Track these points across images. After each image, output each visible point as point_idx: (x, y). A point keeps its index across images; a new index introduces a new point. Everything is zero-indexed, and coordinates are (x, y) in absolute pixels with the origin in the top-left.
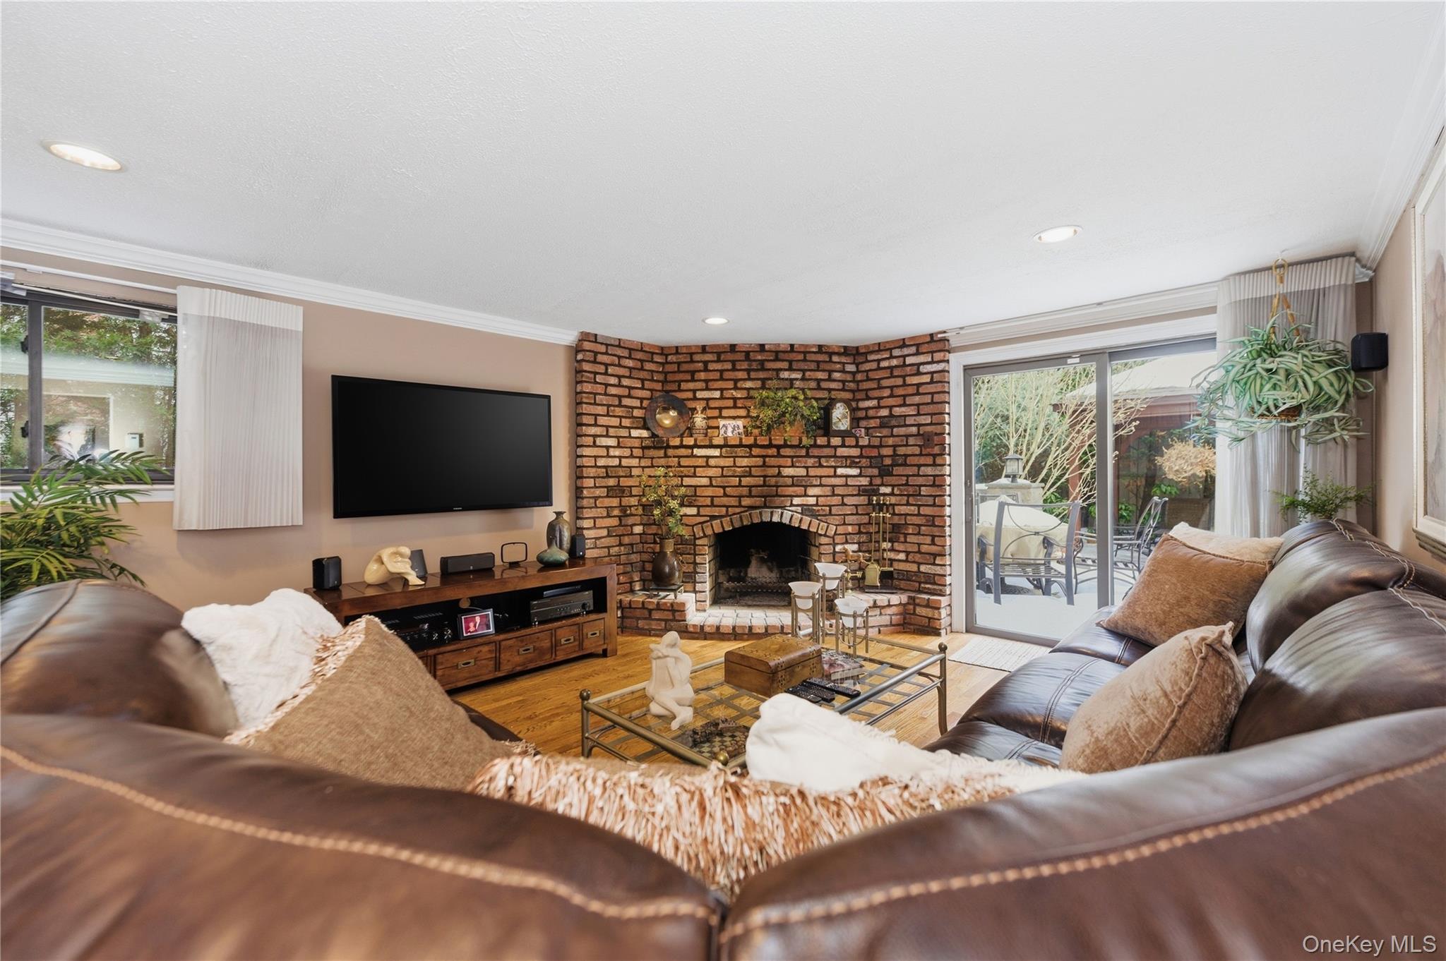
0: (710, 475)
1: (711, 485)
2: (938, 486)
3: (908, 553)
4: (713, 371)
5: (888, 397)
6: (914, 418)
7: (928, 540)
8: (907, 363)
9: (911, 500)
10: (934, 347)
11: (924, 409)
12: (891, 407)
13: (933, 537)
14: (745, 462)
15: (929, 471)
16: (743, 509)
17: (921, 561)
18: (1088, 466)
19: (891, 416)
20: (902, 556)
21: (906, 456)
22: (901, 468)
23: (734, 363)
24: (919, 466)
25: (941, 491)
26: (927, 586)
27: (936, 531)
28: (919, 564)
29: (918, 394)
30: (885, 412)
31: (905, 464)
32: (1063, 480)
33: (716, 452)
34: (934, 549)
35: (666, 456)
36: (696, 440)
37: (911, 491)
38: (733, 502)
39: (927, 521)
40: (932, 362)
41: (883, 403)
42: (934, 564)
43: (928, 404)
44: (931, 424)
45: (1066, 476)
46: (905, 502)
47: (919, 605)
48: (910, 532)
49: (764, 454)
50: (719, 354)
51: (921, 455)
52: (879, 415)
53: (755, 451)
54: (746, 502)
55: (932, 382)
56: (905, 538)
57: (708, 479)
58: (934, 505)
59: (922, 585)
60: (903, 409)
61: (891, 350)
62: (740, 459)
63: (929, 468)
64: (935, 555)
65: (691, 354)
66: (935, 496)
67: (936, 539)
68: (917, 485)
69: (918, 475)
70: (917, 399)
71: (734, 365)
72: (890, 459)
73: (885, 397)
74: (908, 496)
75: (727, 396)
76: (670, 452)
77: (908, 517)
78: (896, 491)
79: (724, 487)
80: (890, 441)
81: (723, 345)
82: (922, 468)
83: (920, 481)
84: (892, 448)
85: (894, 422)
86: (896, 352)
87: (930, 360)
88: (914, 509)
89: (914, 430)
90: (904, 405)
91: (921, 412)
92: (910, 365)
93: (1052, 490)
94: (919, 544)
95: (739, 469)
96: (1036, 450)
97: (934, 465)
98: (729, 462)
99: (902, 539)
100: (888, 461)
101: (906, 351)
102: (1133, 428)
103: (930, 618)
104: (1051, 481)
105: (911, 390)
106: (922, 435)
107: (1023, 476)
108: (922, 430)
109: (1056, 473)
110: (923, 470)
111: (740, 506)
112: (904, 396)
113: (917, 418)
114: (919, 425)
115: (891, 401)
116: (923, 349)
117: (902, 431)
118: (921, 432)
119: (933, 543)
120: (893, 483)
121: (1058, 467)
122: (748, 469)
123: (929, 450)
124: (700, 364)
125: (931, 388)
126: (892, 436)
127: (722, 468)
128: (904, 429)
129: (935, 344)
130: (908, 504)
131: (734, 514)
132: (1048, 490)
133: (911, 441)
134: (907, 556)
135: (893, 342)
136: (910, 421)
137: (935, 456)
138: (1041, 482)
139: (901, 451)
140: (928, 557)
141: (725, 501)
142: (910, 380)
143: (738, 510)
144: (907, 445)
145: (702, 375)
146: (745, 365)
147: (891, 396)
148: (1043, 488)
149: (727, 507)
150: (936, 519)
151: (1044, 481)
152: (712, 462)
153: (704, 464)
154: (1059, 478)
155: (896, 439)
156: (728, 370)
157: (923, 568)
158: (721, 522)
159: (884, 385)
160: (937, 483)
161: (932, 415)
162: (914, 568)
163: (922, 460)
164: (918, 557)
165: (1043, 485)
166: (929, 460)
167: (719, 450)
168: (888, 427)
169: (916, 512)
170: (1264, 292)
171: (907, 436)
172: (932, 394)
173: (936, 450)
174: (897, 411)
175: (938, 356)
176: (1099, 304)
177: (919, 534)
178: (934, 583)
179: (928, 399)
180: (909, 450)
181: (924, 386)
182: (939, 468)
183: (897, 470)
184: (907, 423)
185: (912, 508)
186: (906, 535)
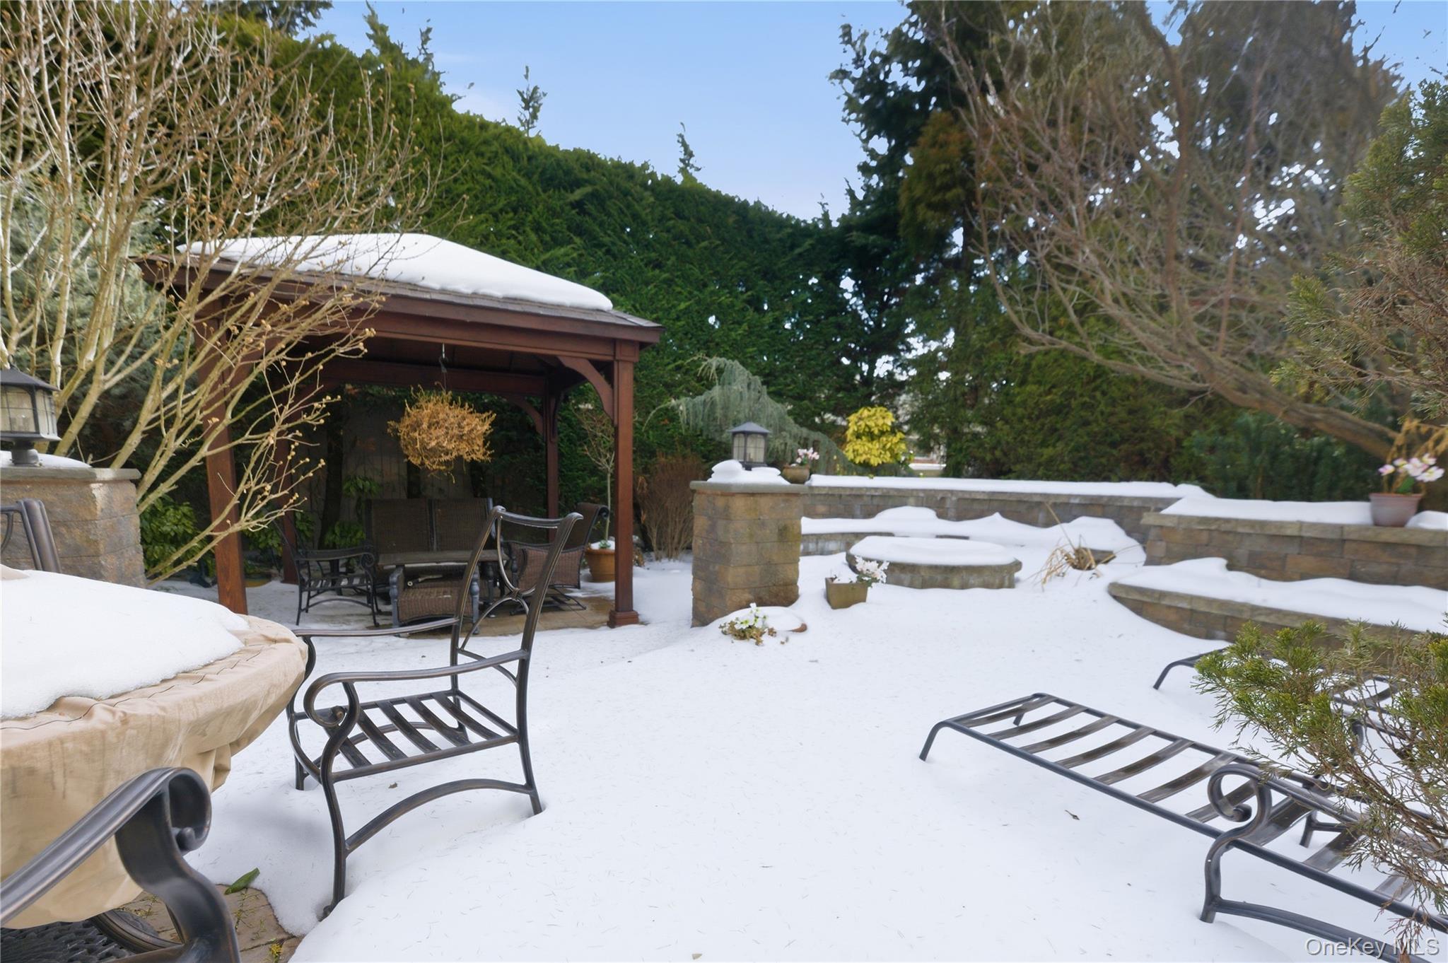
18: (267, 426)
32: (193, 462)
45: (204, 451)
93: (164, 488)
96: (100, 376)
102: (361, 346)
104: (158, 465)
107: (64, 447)
109: (172, 443)
121: (178, 425)
132: (154, 486)
138: (127, 465)
148: (137, 483)
151: (139, 461)
154: (182, 456)
165: (135, 473)
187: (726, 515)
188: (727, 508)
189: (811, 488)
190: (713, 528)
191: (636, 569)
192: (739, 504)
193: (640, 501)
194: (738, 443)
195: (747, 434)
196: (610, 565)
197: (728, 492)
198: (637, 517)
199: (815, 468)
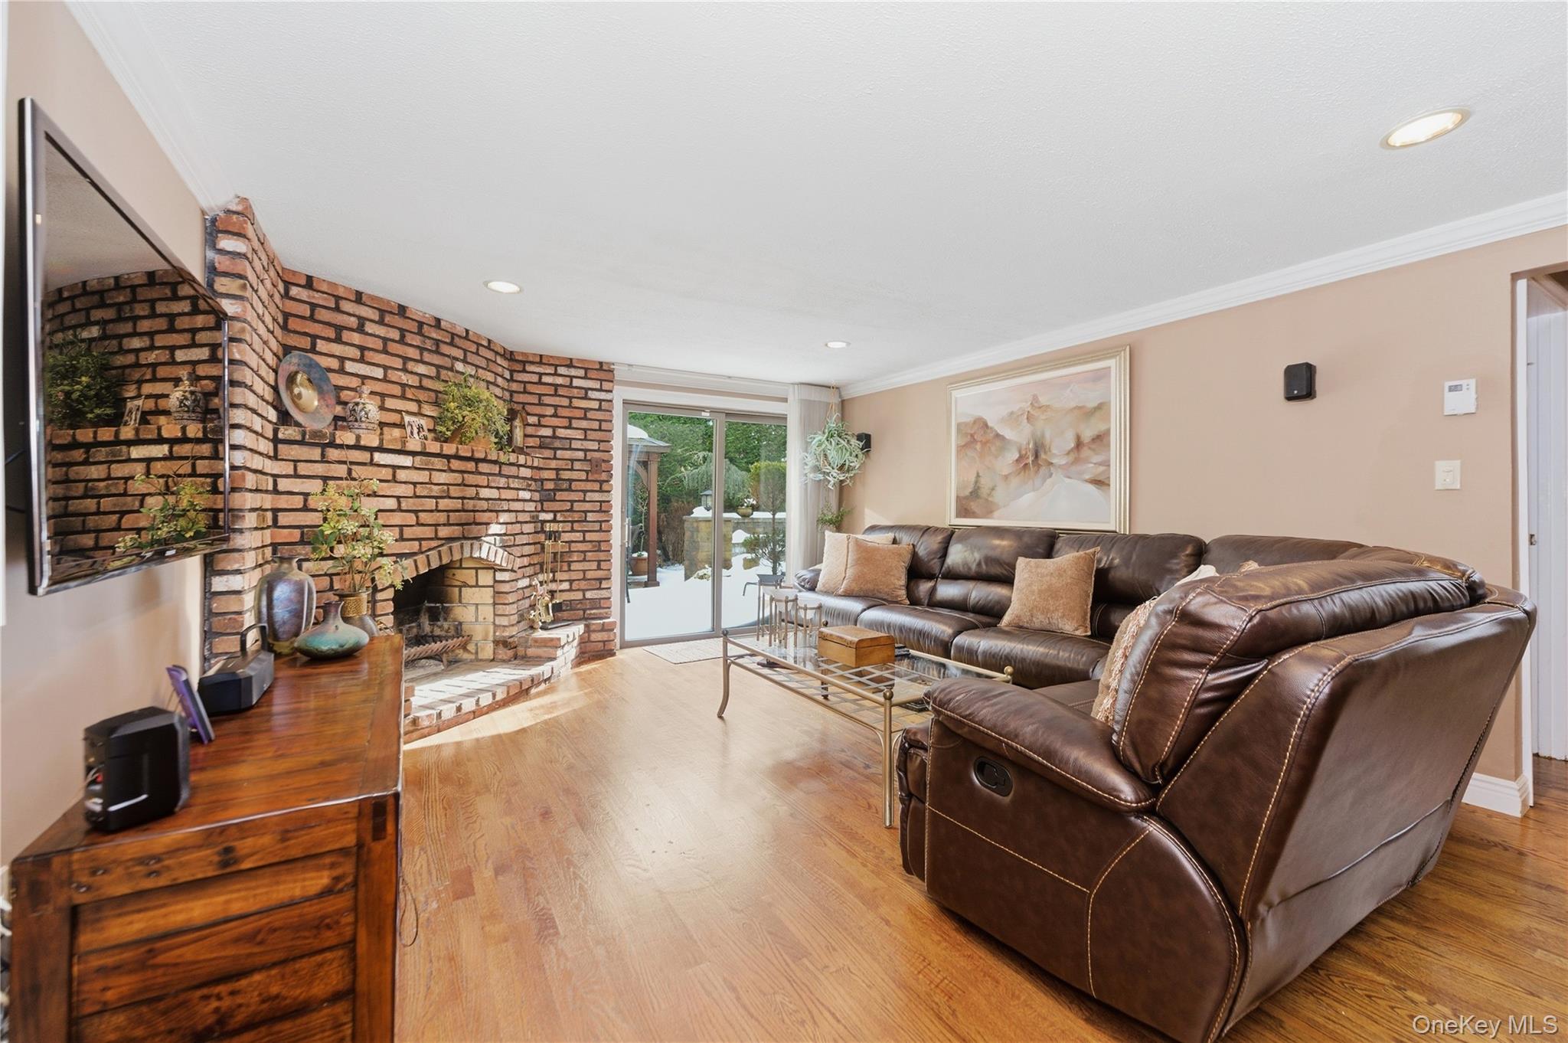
0: (397, 494)
1: (400, 510)
2: (605, 512)
3: (571, 582)
4: (371, 335)
5: (551, 416)
6: (580, 442)
7: (594, 565)
8: (574, 384)
9: (576, 526)
10: (602, 375)
11: (591, 435)
12: (554, 428)
13: (599, 562)
14: (442, 478)
15: (597, 496)
16: (440, 542)
17: (585, 588)
19: (554, 437)
20: (565, 586)
21: (571, 481)
22: (566, 493)
23: (403, 332)
24: (585, 492)
25: (608, 516)
26: (593, 612)
27: (602, 556)
28: (584, 591)
29: (585, 418)
30: (548, 432)
31: (569, 489)
33: (407, 461)
34: (600, 574)
35: (324, 460)
36: (358, 438)
37: (576, 517)
38: (428, 532)
39: (594, 546)
40: (601, 390)
41: (544, 421)
42: (600, 588)
43: (595, 430)
44: (598, 450)
46: (570, 529)
47: (594, 631)
48: (575, 559)
49: (463, 469)
50: (382, 312)
51: (587, 480)
52: (539, 434)
53: (456, 464)
54: (444, 532)
55: (600, 409)
56: (569, 566)
57: (395, 500)
58: (601, 530)
59: (588, 612)
60: (569, 431)
61: (556, 366)
62: (438, 474)
63: (597, 494)
64: (600, 580)
65: (338, 298)
66: (601, 522)
67: (602, 563)
68: (583, 511)
69: (584, 501)
70: (584, 424)
71: (403, 337)
72: (553, 483)
73: (547, 416)
74: (572, 522)
75: (393, 379)
76: (333, 454)
77: (573, 544)
78: (559, 517)
79: (416, 512)
80: (554, 464)
81: (389, 302)
82: (588, 494)
83: (587, 506)
84: (554, 472)
85: (557, 444)
86: (562, 370)
87: (598, 387)
88: (578, 536)
89: (581, 455)
90: (569, 427)
91: (588, 437)
92: (576, 387)
94: (584, 571)
95: (436, 488)
97: (601, 491)
98: (423, 476)
99: (565, 568)
100: (550, 485)
101: (573, 372)
103: (604, 642)
105: (579, 413)
106: (590, 460)
108: (589, 455)
110: (589, 496)
111: (437, 538)
112: (570, 419)
113: (584, 442)
114: (586, 451)
115: (555, 422)
116: (591, 374)
117: (568, 454)
118: (588, 458)
119: (599, 568)
120: (555, 509)
122: (445, 487)
123: (596, 477)
124: (353, 319)
125: (599, 415)
126: (555, 458)
127: (415, 484)
128: (569, 452)
129: (603, 372)
130: (573, 531)
131: (430, 550)
133: (577, 466)
134: (571, 585)
135: (558, 358)
136: (575, 445)
137: (601, 482)
139: (566, 475)
140: (593, 582)
141: (420, 532)
142: (576, 403)
143: (434, 544)
144: (572, 470)
145: (356, 338)
146: (416, 340)
147: (555, 415)
149: (420, 540)
150: (602, 544)
152: (402, 475)
153: (390, 478)
155: (560, 462)
156: (393, 341)
157: (589, 595)
158: (415, 561)
159: (545, 402)
160: (603, 509)
161: (600, 441)
162: (579, 596)
163: (589, 486)
164: (583, 585)
166: (597, 486)
167: (411, 458)
168: (550, 448)
169: (582, 539)
170: (822, 400)
171: (572, 461)
172: (600, 421)
173: (604, 476)
174: (561, 433)
175: (606, 386)
176: (730, 377)
177: (584, 560)
178: (600, 608)
179: (596, 425)
180: (574, 475)
181: (592, 412)
182: (606, 494)
183: (559, 496)
184: (573, 446)
185: (578, 534)
186: (569, 563)
187: (697, 530)
188: (698, 527)
189: (753, 519)
190: (692, 536)
191: (659, 569)
192: (702, 525)
193: (661, 529)
194: (703, 499)
195: (707, 495)
196: (644, 566)
197: (697, 520)
198: (660, 539)
199: (755, 508)
